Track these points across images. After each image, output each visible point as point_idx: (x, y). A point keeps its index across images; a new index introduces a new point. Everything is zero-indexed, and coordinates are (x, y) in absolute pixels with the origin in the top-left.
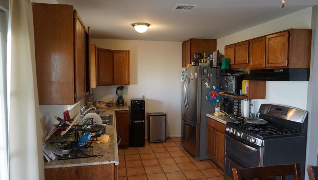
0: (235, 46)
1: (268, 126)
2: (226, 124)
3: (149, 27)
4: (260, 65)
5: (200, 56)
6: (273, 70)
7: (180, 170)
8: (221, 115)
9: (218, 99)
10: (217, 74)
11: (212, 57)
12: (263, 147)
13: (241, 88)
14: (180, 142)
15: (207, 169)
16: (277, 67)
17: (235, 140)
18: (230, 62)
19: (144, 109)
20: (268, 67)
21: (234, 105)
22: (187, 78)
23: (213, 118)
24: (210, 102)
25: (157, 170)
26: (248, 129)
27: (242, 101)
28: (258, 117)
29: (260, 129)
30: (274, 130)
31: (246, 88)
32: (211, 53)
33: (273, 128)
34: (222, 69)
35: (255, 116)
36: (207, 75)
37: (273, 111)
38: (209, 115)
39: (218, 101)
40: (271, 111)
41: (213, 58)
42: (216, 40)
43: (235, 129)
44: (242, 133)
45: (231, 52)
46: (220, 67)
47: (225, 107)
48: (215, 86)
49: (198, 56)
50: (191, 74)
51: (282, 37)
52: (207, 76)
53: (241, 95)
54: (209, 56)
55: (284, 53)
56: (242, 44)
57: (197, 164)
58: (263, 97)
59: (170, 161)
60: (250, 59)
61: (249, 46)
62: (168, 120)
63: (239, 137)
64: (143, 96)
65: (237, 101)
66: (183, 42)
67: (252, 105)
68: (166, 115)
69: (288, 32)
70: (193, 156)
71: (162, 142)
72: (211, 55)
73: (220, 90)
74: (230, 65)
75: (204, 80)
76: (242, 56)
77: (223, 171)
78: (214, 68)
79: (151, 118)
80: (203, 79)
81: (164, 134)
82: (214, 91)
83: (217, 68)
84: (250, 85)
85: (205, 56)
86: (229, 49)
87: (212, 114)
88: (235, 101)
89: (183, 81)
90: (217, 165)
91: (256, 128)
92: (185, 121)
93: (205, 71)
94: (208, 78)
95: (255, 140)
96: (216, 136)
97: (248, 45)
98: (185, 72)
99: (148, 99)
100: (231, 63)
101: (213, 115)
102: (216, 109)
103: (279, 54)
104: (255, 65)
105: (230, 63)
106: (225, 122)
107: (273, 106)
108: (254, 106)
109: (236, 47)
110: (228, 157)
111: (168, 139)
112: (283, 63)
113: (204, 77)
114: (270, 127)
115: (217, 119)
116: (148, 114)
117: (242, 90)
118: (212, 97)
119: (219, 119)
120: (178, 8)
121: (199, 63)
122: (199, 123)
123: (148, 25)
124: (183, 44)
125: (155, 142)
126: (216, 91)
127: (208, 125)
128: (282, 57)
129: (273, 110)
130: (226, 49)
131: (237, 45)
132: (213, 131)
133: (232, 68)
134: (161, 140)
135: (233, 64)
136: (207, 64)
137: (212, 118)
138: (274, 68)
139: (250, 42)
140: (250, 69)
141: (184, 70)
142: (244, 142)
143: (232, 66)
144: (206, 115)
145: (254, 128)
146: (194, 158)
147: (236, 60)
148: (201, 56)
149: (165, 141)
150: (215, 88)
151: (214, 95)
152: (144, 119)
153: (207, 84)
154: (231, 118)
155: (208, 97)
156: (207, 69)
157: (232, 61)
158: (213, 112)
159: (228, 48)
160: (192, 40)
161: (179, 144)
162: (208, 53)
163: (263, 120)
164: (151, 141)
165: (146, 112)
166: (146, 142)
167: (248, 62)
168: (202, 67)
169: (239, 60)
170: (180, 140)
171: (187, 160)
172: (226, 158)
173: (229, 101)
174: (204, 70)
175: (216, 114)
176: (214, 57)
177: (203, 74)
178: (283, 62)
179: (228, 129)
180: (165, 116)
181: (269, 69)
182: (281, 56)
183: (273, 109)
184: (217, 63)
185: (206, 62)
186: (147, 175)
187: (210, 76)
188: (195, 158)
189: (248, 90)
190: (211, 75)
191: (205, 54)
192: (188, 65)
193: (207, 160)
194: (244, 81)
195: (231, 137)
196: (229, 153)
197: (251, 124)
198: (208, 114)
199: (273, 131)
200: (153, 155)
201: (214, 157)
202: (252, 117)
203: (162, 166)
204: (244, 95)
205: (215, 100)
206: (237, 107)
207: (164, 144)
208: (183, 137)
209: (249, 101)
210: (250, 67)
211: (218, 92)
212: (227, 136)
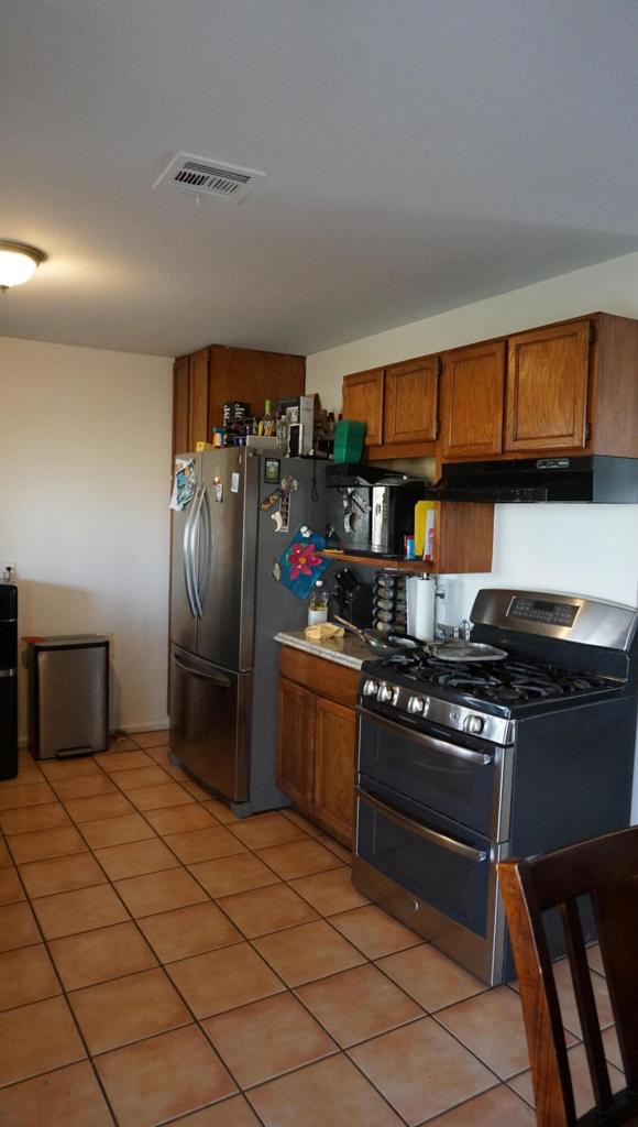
0: (386, 376)
1: (511, 668)
2: (359, 668)
3: (42, 265)
4: (482, 447)
5: (247, 414)
6: (531, 463)
7: (175, 864)
8: (332, 637)
9: (318, 575)
10: (314, 480)
11: (294, 418)
12: (511, 746)
13: (411, 533)
14: (167, 749)
15: (280, 846)
16: (546, 451)
17: (400, 727)
18: (365, 435)
19: (15, 623)
20: (514, 451)
21: (380, 598)
22: (199, 495)
23: (304, 648)
24: (290, 587)
25: (81, 872)
26: (449, 682)
27: (410, 582)
28: (468, 637)
29: (492, 678)
30: (538, 682)
31: (427, 532)
32: (294, 400)
33: (529, 672)
34: (336, 462)
35: (456, 635)
36: (279, 483)
37: (525, 614)
38: (285, 636)
39: (319, 583)
40: (515, 613)
41: (299, 422)
42: (303, 359)
43: (397, 684)
44: (428, 700)
45: (370, 400)
46: (324, 454)
47: (343, 606)
48: (309, 528)
49: (239, 412)
50: (216, 479)
51: (569, 340)
52: (277, 486)
53: (408, 557)
54: (283, 413)
55: (575, 401)
56: (415, 367)
57: (240, 828)
58: (484, 566)
59: (132, 829)
60: (445, 423)
61: (440, 376)
62: (115, 663)
63: (418, 715)
64: (9, 569)
65: (392, 583)
66: (177, 359)
67: (442, 596)
68: (106, 644)
69: (588, 325)
70: (223, 799)
71: (90, 755)
72: (292, 410)
73: (326, 542)
74: (365, 449)
75: (267, 500)
76: (413, 412)
77: (349, 849)
78: (302, 456)
79: (42, 658)
80: (262, 499)
81: (99, 720)
82: (304, 545)
83: (315, 457)
84: (442, 520)
85: (267, 411)
86: (361, 386)
87: (298, 633)
88: (382, 582)
89: (178, 508)
90: (316, 823)
91: (476, 676)
92: (187, 663)
93: (272, 466)
94: (283, 494)
95: (483, 722)
96: (316, 716)
97: (436, 373)
98: (187, 472)
99: (28, 583)
100: (367, 439)
101: (303, 637)
102: (313, 615)
103: (556, 404)
104: (461, 446)
105: (364, 441)
106: (356, 663)
107: (520, 595)
108: (449, 600)
109: (392, 383)
110: (371, 793)
111: (114, 738)
112: (572, 435)
113: (266, 490)
114: (520, 670)
115: (320, 652)
116: (31, 641)
117: (413, 538)
118: (295, 569)
119: (329, 651)
120: (181, 177)
121: (248, 437)
122: (250, 669)
123: (39, 256)
124: (175, 364)
125: (61, 754)
126: (313, 546)
127: (284, 677)
128: (568, 414)
129: (524, 611)
130: (350, 386)
131: (393, 371)
132: (304, 697)
133: (372, 457)
134: (89, 747)
135: (378, 445)
136: (277, 441)
137: (297, 646)
138: (533, 456)
139: (447, 361)
140: (445, 462)
141: (185, 464)
142: (437, 734)
143: (372, 451)
144: (276, 638)
145: (469, 676)
146: (230, 808)
147: (391, 430)
148: (252, 414)
149: (105, 750)
150: (307, 535)
151: (303, 560)
152: (14, 665)
153: (277, 517)
154: (373, 643)
155: (281, 568)
156: (279, 461)
157: (371, 431)
158: (300, 626)
159: (357, 384)
160: (212, 351)
161: (161, 755)
162: (280, 402)
163: (490, 647)
164: (43, 752)
165: (22, 632)
166: (24, 759)
167: (434, 437)
168: (260, 452)
169: (400, 427)
170: (166, 738)
171: (198, 816)
172: (362, 795)
173: (357, 583)
174: (269, 463)
175: (314, 633)
176: (300, 418)
177: (262, 479)
178: (571, 432)
179: (370, 687)
180: (103, 649)
181: (517, 461)
182: (564, 412)
183: (523, 607)
184: (314, 441)
185: (274, 434)
186: (36, 904)
187: (290, 486)
188: (233, 805)
189: (434, 538)
190: (295, 483)
191: (267, 402)
192: (201, 446)
193: (277, 810)
194: (420, 506)
195: (383, 715)
196: (374, 779)
197: (453, 665)
198: (280, 634)
199: (534, 684)
200: (58, 810)
201: (309, 795)
202: (445, 638)
203: (98, 854)
204: (419, 558)
205: (309, 579)
206: (390, 605)
207: (101, 759)
208: (180, 731)
209: (432, 582)
210: (446, 453)
211: (317, 549)
212: (365, 714)
